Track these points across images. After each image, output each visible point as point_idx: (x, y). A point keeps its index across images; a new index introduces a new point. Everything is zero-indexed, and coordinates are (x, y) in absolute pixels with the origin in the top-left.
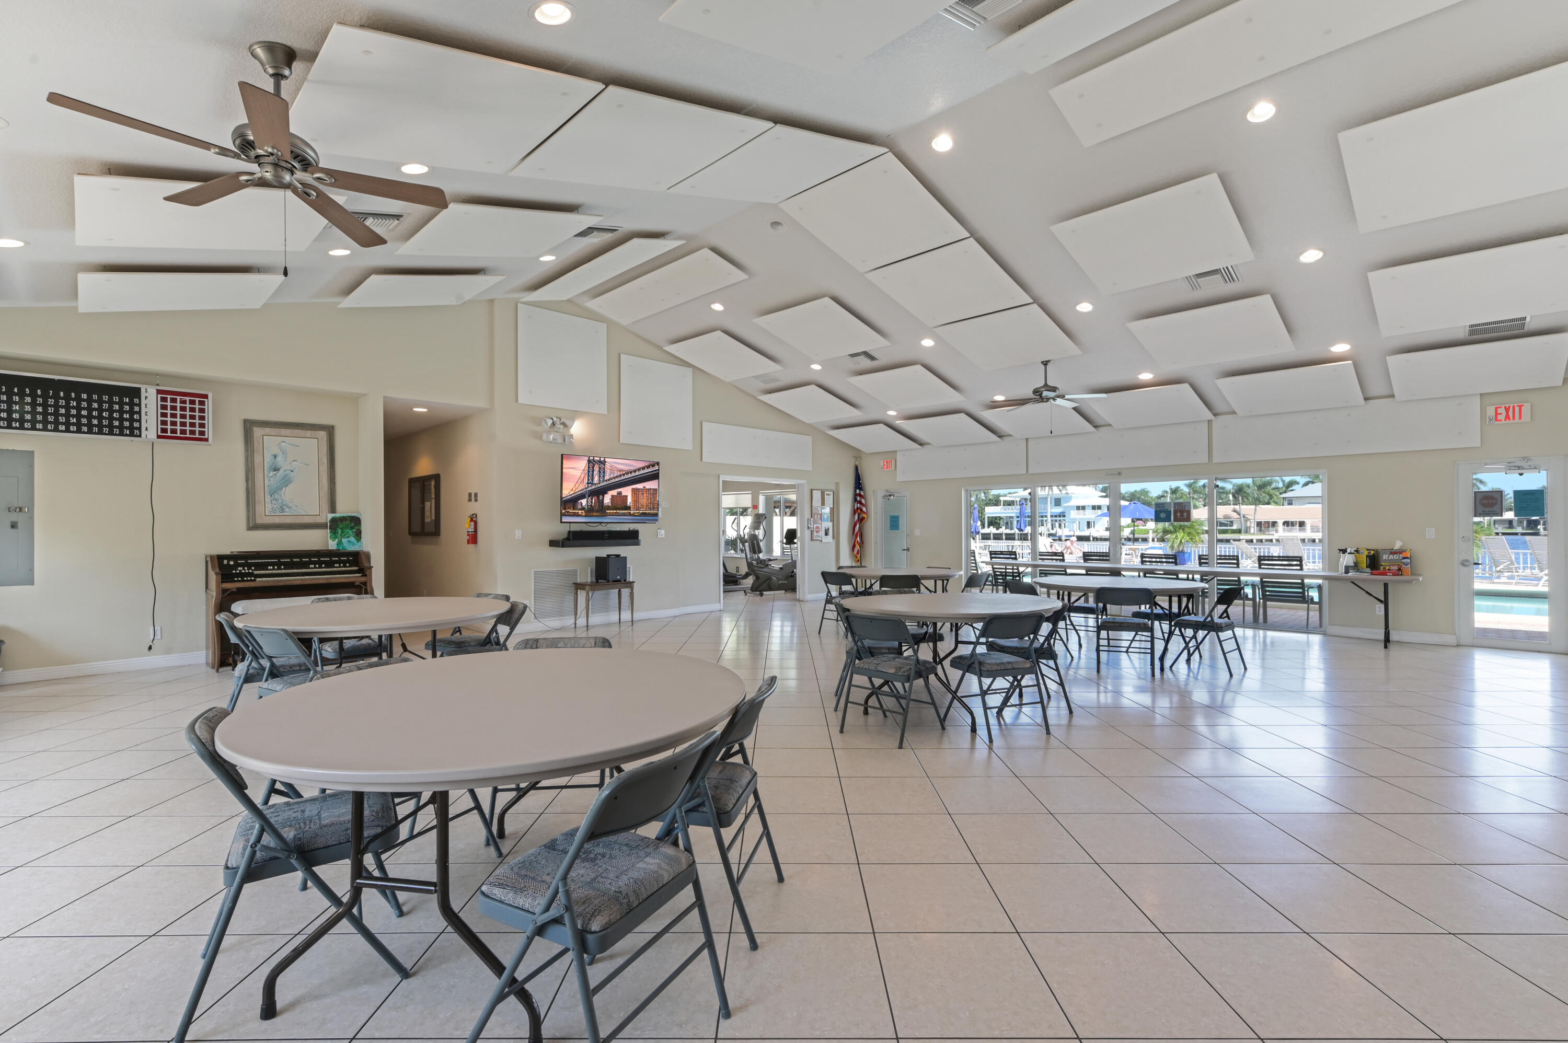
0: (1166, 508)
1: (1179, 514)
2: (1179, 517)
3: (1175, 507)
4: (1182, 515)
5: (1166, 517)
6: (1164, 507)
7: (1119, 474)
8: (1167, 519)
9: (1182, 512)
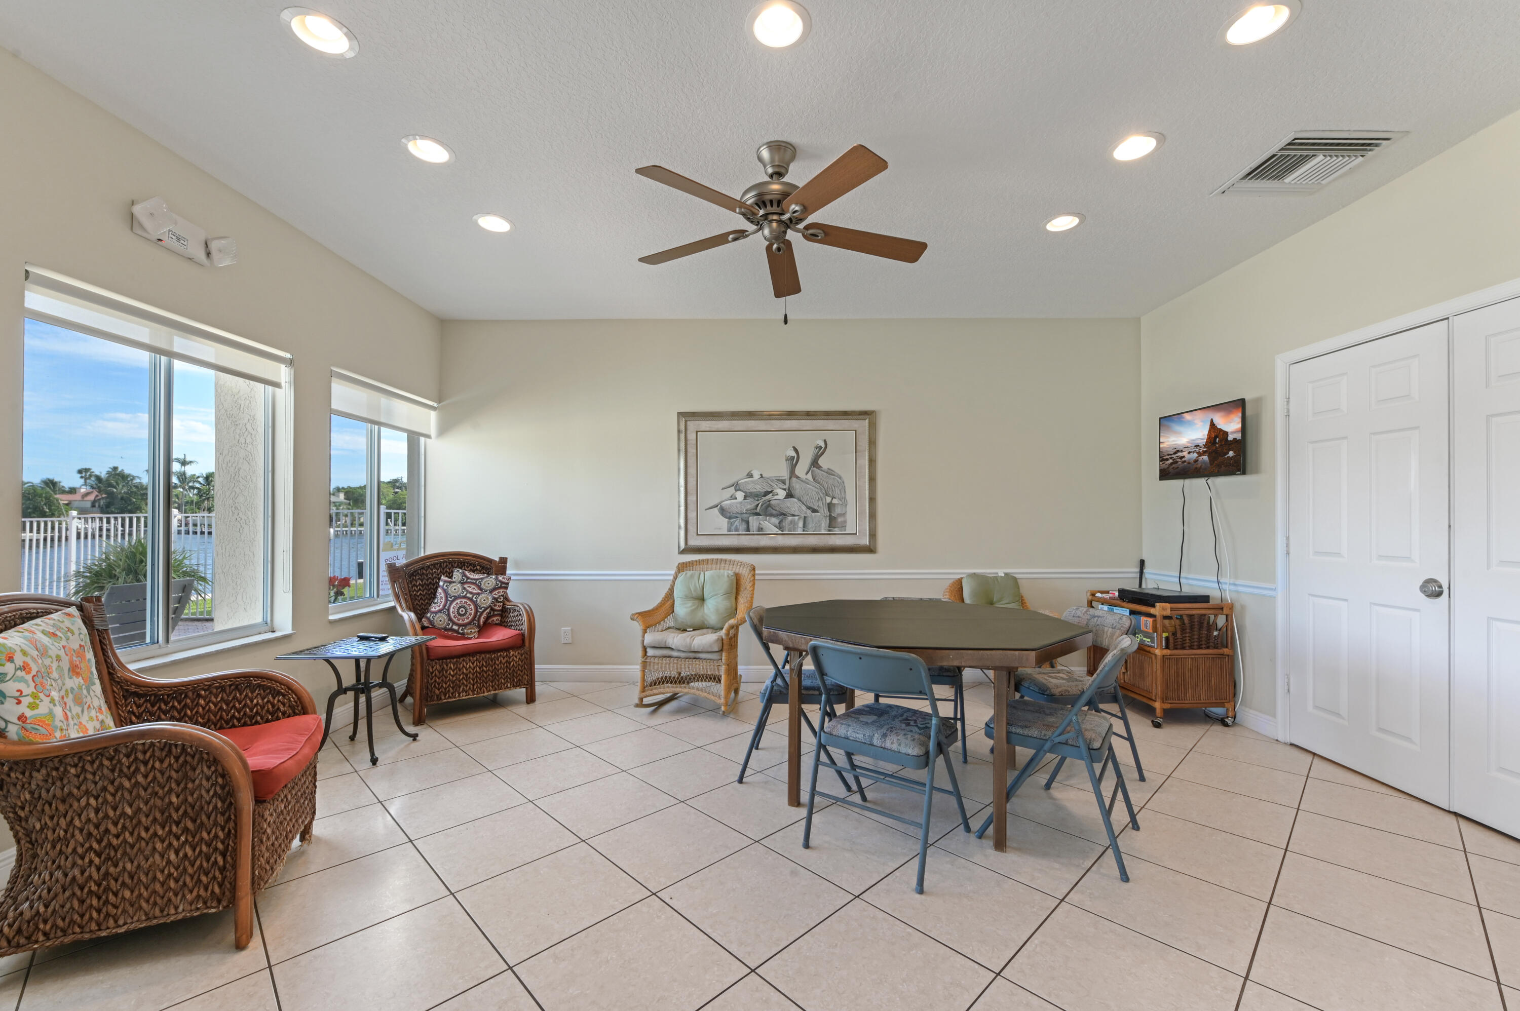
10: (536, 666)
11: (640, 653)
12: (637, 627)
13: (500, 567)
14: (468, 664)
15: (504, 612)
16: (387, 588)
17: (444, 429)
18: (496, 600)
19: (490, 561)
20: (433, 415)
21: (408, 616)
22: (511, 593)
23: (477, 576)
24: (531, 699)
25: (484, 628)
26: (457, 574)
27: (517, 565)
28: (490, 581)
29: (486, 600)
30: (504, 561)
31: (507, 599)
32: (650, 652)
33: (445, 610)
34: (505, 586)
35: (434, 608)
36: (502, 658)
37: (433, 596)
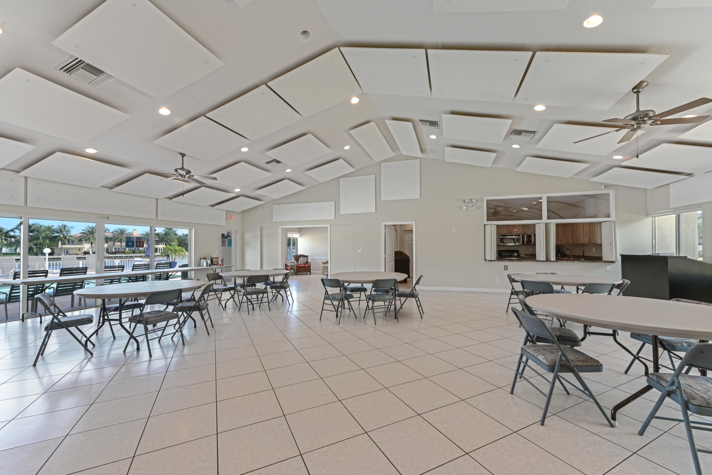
0: (132, 240)
1: (138, 243)
2: (138, 245)
3: (136, 239)
4: (140, 244)
5: (132, 245)
6: (131, 239)
7: (108, 218)
8: (133, 246)
9: (140, 242)
10: (311, 271)
11: (322, 267)
12: (322, 264)
13: (307, 257)
14: (303, 268)
15: (307, 263)
16: (293, 259)
17: (300, 236)
18: (306, 261)
19: (306, 256)
20: (299, 235)
21: (296, 262)
22: (309, 260)
23: (304, 258)
24: (310, 274)
25: (305, 265)
26: (302, 257)
27: (310, 256)
28: (306, 259)
29: (305, 261)
30: (308, 256)
31: (308, 261)
32: (324, 267)
33: (300, 262)
34: (308, 259)
35: (299, 262)
36: (307, 268)
37: (299, 260)
